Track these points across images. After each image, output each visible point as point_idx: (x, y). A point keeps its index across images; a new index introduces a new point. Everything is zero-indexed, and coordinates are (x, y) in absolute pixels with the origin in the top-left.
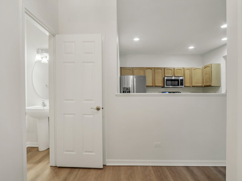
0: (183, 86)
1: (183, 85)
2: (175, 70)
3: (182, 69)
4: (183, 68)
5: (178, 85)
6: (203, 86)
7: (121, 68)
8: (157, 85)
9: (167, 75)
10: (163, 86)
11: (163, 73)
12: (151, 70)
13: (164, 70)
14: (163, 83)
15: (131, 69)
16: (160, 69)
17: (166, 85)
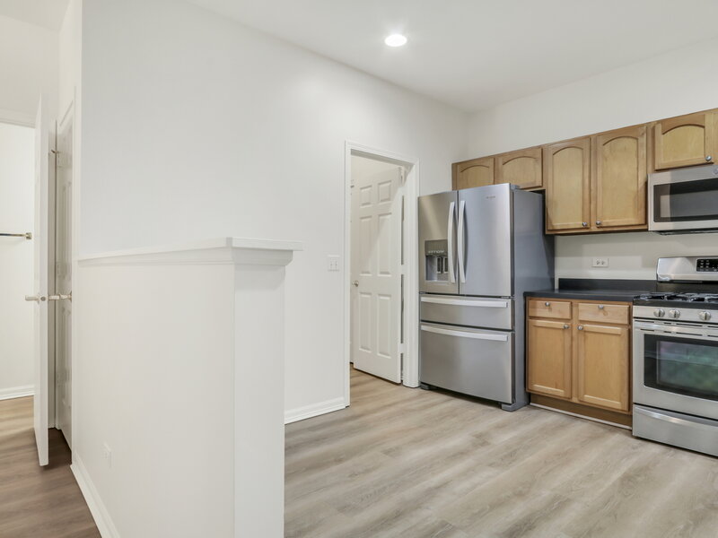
7: (455, 166)
8: (608, 221)
9: (671, 160)
10: (643, 222)
11: (643, 152)
12: (579, 151)
13: (653, 137)
14: (643, 210)
15: (490, 163)
16: (628, 137)
17: (655, 221)
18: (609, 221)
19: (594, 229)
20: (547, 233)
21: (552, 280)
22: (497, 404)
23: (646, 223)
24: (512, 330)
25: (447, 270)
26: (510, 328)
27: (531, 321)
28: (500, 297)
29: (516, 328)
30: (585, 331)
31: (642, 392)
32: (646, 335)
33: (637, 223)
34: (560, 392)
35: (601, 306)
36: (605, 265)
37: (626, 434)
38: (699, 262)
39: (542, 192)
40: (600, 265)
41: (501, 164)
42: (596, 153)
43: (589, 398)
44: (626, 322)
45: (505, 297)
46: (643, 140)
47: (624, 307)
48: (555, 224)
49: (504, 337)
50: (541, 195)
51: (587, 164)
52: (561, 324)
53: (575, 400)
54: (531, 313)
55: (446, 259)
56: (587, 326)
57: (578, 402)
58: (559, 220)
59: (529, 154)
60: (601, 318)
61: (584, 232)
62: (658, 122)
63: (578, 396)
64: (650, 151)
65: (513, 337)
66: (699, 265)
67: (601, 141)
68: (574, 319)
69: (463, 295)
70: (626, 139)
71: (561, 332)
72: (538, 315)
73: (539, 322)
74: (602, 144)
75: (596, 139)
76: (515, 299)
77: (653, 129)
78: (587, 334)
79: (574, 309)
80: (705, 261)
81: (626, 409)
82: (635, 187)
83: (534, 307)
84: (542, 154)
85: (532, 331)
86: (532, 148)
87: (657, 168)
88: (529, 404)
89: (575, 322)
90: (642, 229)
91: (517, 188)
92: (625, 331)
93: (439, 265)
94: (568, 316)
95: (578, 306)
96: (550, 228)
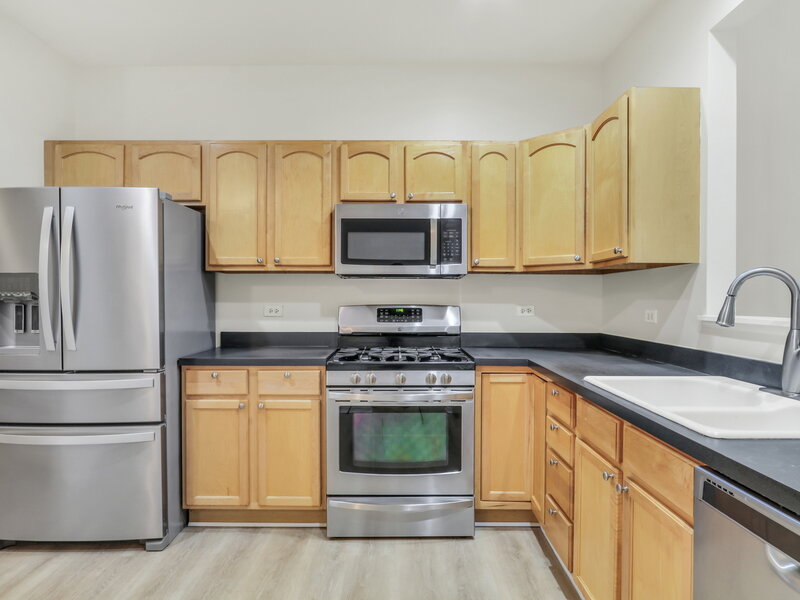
0: (462, 268)
1: (459, 260)
2: (409, 158)
3: (456, 152)
4: (464, 144)
5: (426, 261)
6: (589, 266)
7: (50, 146)
8: (287, 258)
9: (357, 192)
10: (328, 263)
11: (328, 176)
12: (253, 160)
13: (339, 160)
14: (328, 247)
15: (118, 152)
16: (312, 153)
17: (342, 262)
18: (290, 258)
19: (271, 267)
20: (208, 269)
21: (213, 335)
22: (139, 544)
23: (331, 263)
24: (163, 421)
25: (36, 326)
26: (159, 420)
27: (190, 403)
28: (141, 371)
29: (168, 417)
30: (267, 409)
31: (339, 481)
32: (341, 408)
33: (322, 263)
34: (233, 500)
35: (287, 373)
36: (279, 314)
37: (319, 536)
38: (379, 311)
39: (201, 209)
40: (273, 314)
41: (135, 157)
42: (274, 167)
43: (273, 500)
44: (317, 392)
45: (150, 371)
46: (328, 161)
47: (313, 373)
48: (218, 257)
49: (151, 435)
50: (199, 214)
51: (263, 178)
52: (235, 403)
53: (254, 506)
54: (190, 389)
55: (36, 309)
56: (269, 402)
57: (258, 508)
58: (224, 253)
59: (182, 149)
60: (287, 389)
61: (258, 271)
62: (345, 142)
63: (258, 501)
64: (335, 176)
65: (164, 431)
66: (379, 316)
67: (280, 152)
68: (252, 393)
69: (72, 372)
70: (309, 156)
71: (234, 412)
72: (200, 391)
73: (202, 403)
74: (281, 156)
75: (273, 149)
76: (167, 373)
77: (339, 150)
78: (269, 412)
79: (252, 379)
80: (384, 310)
81: (318, 503)
82: (320, 218)
83: (195, 381)
84: (199, 155)
85: (191, 417)
86: (186, 143)
87: (342, 198)
88: (186, 525)
89: (253, 398)
90: (327, 271)
91: (169, 198)
92: (316, 403)
93: (18, 318)
94: (244, 391)
95: (257, 374)
96: (212, 262)
